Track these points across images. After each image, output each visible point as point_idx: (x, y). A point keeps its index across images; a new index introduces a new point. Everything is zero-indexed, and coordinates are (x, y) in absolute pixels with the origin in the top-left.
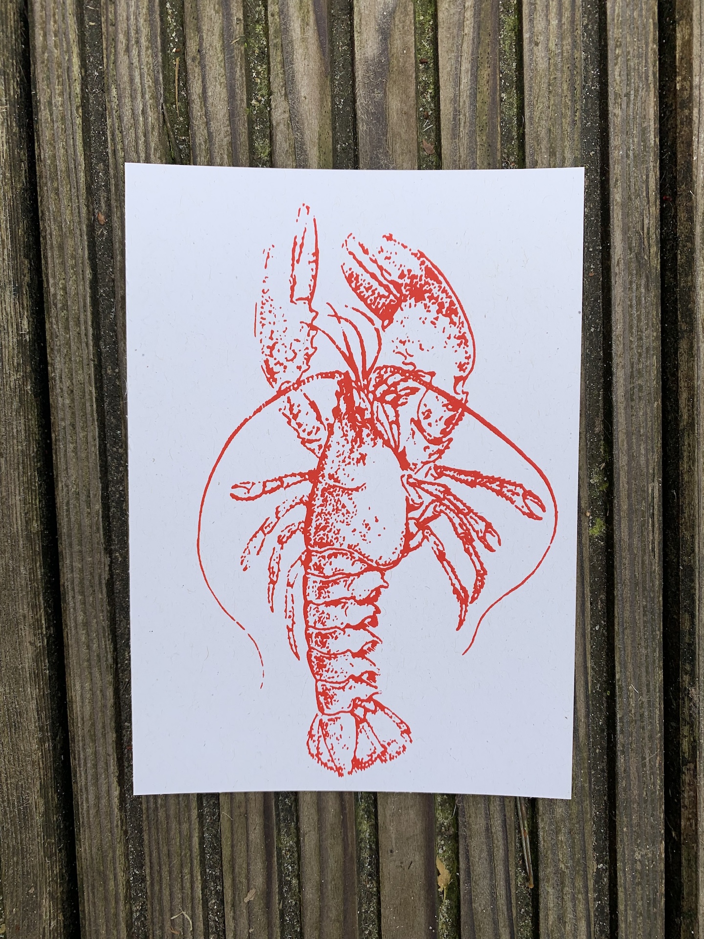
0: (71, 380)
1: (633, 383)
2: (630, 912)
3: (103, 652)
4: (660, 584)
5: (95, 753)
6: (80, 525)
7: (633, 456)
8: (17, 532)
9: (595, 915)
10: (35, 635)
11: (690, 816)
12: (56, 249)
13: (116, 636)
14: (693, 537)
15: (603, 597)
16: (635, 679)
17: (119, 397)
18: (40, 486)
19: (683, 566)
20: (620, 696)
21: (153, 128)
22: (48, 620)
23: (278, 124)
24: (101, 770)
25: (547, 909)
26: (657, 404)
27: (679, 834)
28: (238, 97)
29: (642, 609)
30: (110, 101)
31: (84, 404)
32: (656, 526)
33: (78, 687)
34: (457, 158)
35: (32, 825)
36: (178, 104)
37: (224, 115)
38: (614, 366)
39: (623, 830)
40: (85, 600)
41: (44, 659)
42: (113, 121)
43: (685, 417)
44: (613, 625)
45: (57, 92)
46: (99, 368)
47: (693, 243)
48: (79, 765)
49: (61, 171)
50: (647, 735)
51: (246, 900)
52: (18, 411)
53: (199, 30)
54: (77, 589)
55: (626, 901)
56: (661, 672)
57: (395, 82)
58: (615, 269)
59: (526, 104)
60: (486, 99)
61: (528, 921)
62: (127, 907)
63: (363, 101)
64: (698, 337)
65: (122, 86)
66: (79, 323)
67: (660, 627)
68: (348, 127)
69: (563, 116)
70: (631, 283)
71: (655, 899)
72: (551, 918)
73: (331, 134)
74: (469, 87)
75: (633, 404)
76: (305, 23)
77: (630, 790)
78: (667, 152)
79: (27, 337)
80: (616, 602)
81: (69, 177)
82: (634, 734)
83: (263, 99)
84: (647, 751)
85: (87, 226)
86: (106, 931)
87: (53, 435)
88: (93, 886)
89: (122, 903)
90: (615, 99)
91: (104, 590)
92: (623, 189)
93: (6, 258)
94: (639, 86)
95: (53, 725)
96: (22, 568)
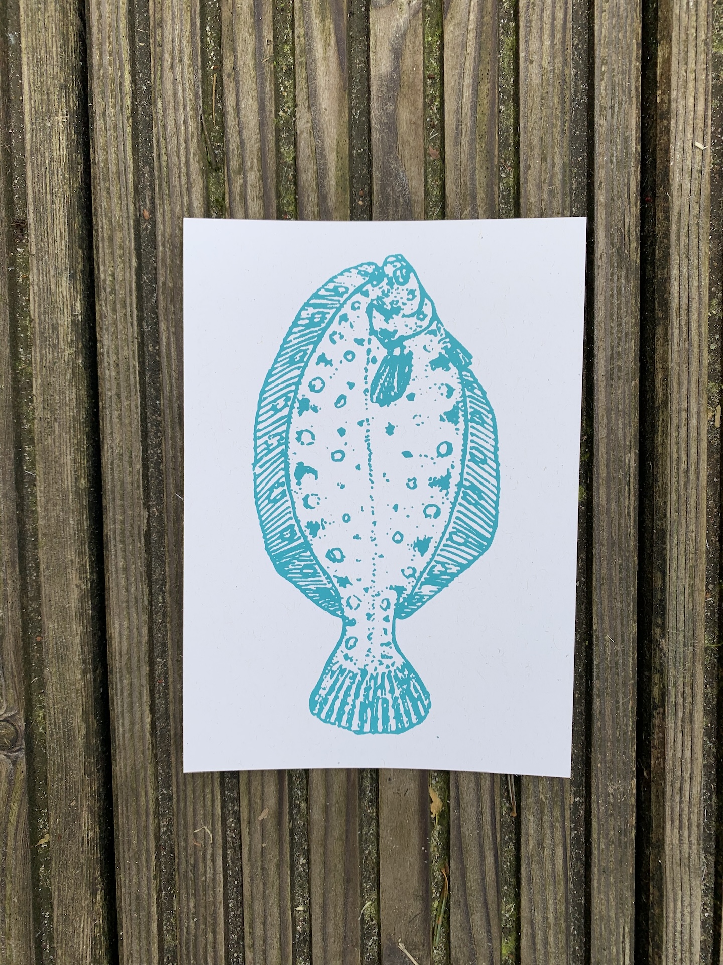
0: (117, 354)
1: (613, 364)
2: (602, 840)
3: (139, 596)
4: (635, 545)
5: (131, 684)
6: (123, 482)
7: (612, 429)
8: (68, 487)
9: (571, 844)
10: (81, 579)
11: (659, 755)
12: (106, 240)
13: (151, 581)
14: (665, 503)
16: (611, 630)
17: (159, 371)
18: (88, 448)
19: (656, 529)
20: (597, 645)
21: (193, 136)
22: (91, 567)
23: (302, 132)
24: (135, 699)
25: (527, 834)
26: (635, 383)
27: (649, 773)
28: (267, 109)
29: (617, 567)
30: (156, 112)
31: (128, 376)
32: (632, 492)
33: (117, 625)
34: (458, 163)
35: (74, 746)
36: (215, 114)
37: (255, 125)
38: (596, 348)
39: (598, 765)
40: (125, 548)
41: (88, 601)
42: (158, 129)
43: (660, 395)
44: (591, 582)
45: (111, 104)
46: (141, 345)
47: (669, 240)
48: (117, 694)
49: (113, 173)
50: (620, 681)
51: (260, 818)
52: (71, 382)
53: (234, 50)
54: (118, 538)
55: (599, 830)
56: (635, 625)
57: (405, 96)
58: (598, 263)
59: (521, 115)
60: (485, 111)
61: (512, 847)
62: (156, 821)
63: (376, 112)
64: (672, 324)
65: (166, 99)
66: (125, 306)
67: (634, 584)
68: (363, 135)
69: (553, 125)
70: (612, 274)
71: (625, 830)
72: (531, 844)
73: (348, 142)
74: (471, 100)
75: (612, 382)
76: (327, 44)
77: (604, 730)
78: (649, 157)
79: (80, 317)
80: (594, 560)
81: (119, 178)
82: (609, 680)
83: (289, 111)
84: (621, 695)
85: (134, 221)
86: (138, 841)
87: (101, 403)
88: (127, 800)
89: (151, 817)
90: (601, 111)
91: (143, 540)
92: (607, 191)
93: (63, 248)
94: (622, 100)
95: (94, 659)
96: (71, 519)
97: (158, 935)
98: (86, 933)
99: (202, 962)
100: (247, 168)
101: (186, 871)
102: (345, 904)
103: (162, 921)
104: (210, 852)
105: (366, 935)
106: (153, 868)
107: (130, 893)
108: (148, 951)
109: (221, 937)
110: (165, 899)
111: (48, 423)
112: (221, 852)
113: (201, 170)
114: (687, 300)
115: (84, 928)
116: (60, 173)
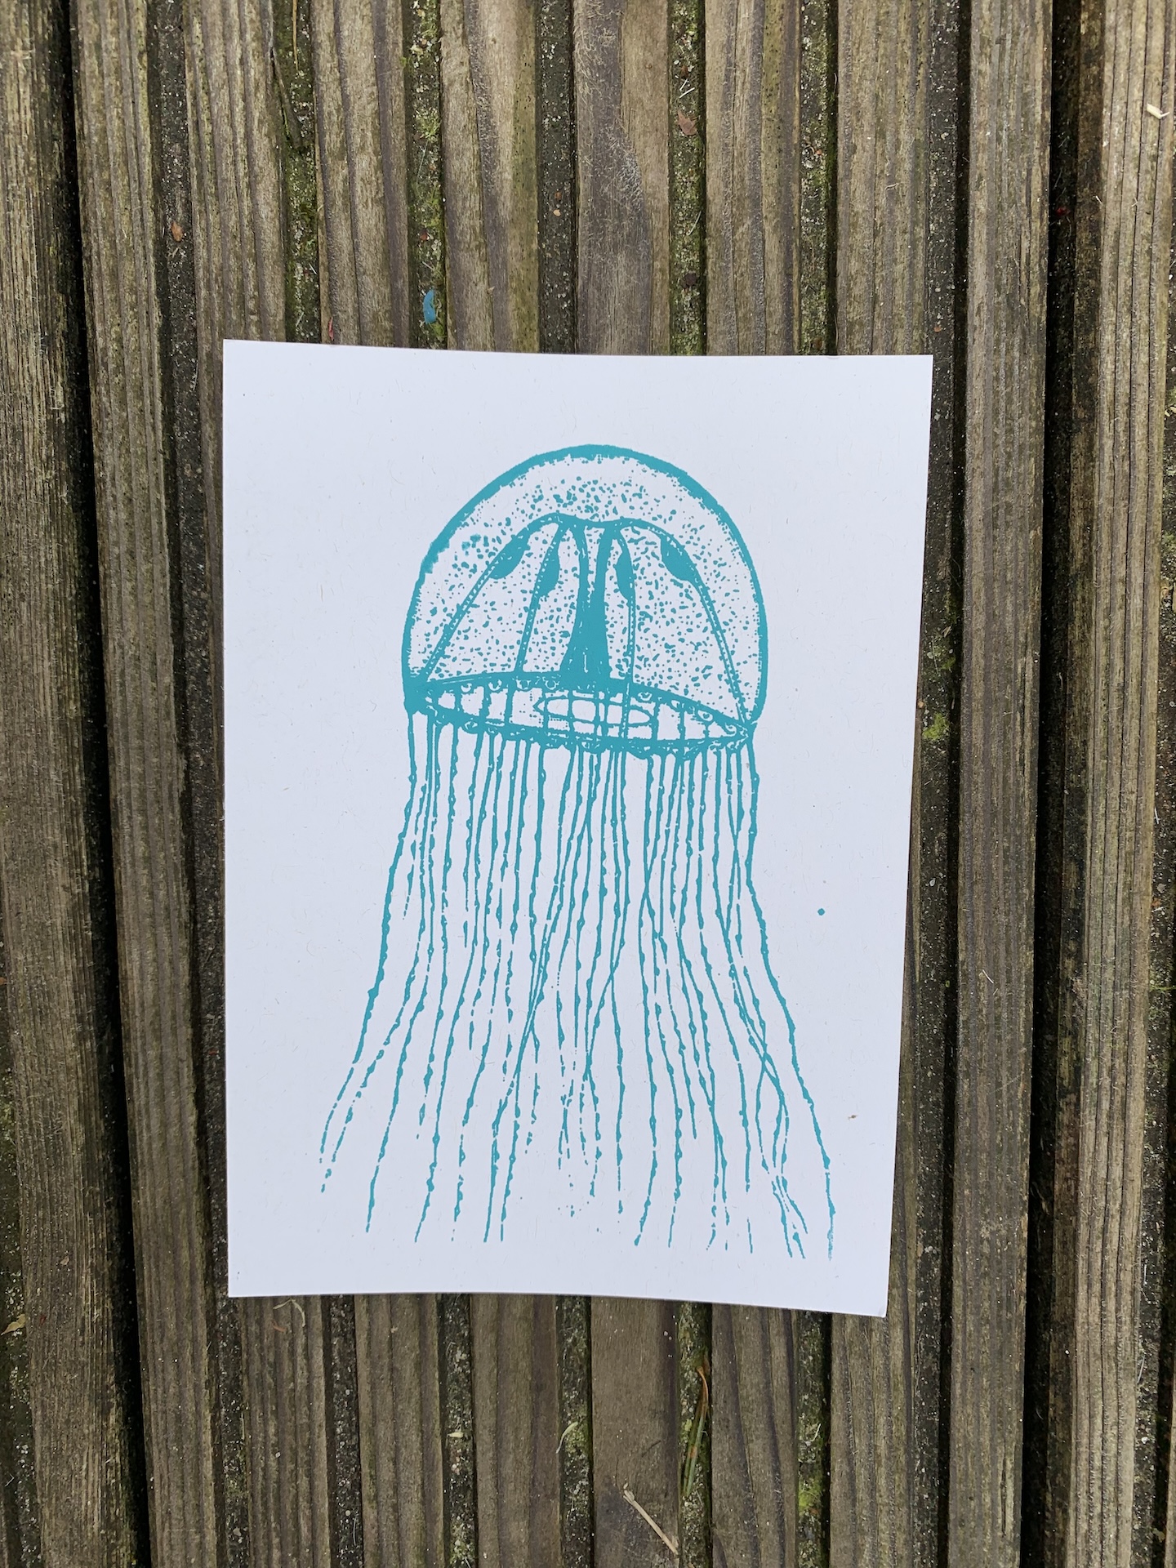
0: (130, 482)
1: (998, 500)
2: (970, 1318)
3: (174, 904)
4: (1031, 817)
5: (161, 1057)
6: (141, 708)
7: (994, 615)
8: (46, 715)
9: (917, 1323)
10: (71, 876)
11: (1068, 1175)
12: (106, 277)
13: (194, 881)
14: (1085, 743)
15: (942, 835)
16: (988, 963)
17: (202, 511)
18: (81, 648)
19: (1069, 789)
20: (965, 987)
21: (257, 88)
22: (90, 856)
23: (451, 83)
24: (168, 1083)
26: (1035, 534)
27: (1051, 1204)
28: (390, 40)
29: (1001, 853)
30: (191, 44)
31: (149, 520)
32: (1028, 724)
33: (135, 956)
34: (729, 141)
35: (66, 1163)
36: (297, 50)
37: (368, 68)
38: (968, 472)
39: (964, 1193)
40: (147, 823)
41: (85, 914)
42: (195, 75)
43: (1079, 556)
44: (956, 878)
45: (110, 28)
46: (172, 465)
47: (1098, 281)
48: (137, 1073)
49: (115, 154)
50: (1004, 1049)
52: (47, 530)
54: (135, 805)
55: (964, 1300)
56: (1030, 954)
57: (635, 18)
58: (974, 320)
59: (840, 54)
60: (777, 46)
62: (209, 1290)
63: (584, 47)
64: (1102, 430)
65: (209, 20)
66: (142, 394)
67: (1030, 882)
68: (561, 89)
69: (898, 73)
70: (998, 342)
71: (1009, 1299)
72: (850, 1325)
73: (534, 101)
74: (752, 25)
75: (996, 533)
77: (976, 1132)
78: (1066, 135)
79: (63, 416)
80: (961, 841)
81: (126, 163)
82: (985, 1047)
83: (429, 45)
84: (1004, 1073)
85: (155, 243)
86: (177, 1325)
87: (101, 569)
88: (157, 1258)
89: (200, 1284)
90: (981, 47)
91: (177, 809)
92: (990, 192)
93: (30, 290)
94: (1019, 28)
95: (98, 1016)
96: (52, 772)
97: (215, 1481)
98: (91, 1479)
99: (290, 1525)
100: (354, 148)
101: (261, 1375)
102: (534, 1428)
103: (221, 1458)
104: (301, 1341)
105: (568, 1478)
106: (204, 1368)
107: (165, 1412)
108: (199, 1507)
109: (322, 1484)
110: (226, 1421)
111: (9, 602)
112: (320, 1341)
113: (273, 150)
114: (1128, 387)
115: (87, 1470)
116: (21, 153)
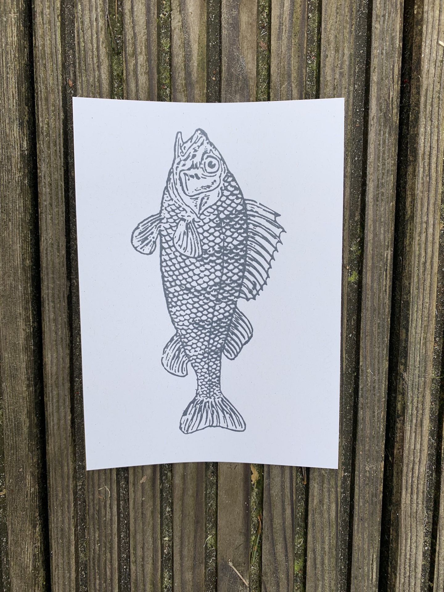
0: (51, 178)
1: (379, 191)
2: (361, 500)
3: (64, 336)
4: (389, 311)
5: (58, 394)
6: (53, 262)
7: (376, 234)
8: (18, 265)
9: (341, 502)
10: (26, 325)
11: (400, 447)
12: (43, 100)
13: (72, 328)
14: (410, 284)
15: (355, 317)
16: (371, 366)
18: (31, 240)
19: (403, 301)
20: (362, 375)
21: (102, 29)
22: (33, 318)
23: (175, 29)
24: (61, 404)
25: (313, 495)
26: (393, 204)
27: (393, 459)
28: (152, 12)
29: (377, 325)
30: (77, 13)
31: (57, 192)
32: (388, 276)
33: (49, 356)
34: (280, 52)
35: (22, 433)
36: (117, 15)
37: (144, 22)
38: (368, 180)
39: (360, 453)
40: (55, 306)
41: (31, 340)
42: (78, 24)
43: (409, 212)
44: (360, 334)
45: (47, 6)
46: (67, 171)
47: (419, 108)
48: (49, 400)
49: (48, 54)
50: (376, 399)
51: (141, 482)
52: (19, 195)
54: (50, 299)
55: (359, 494)
56: (387, 363)
57: (245, 5)
58: (371, 122)
59: (323, 20)
60: (299, 16)
61: (303, 503)
62: (74, 482)
63: (225, 16)
64: (419, 165)
65: (84, 3)
66: (56, 145)
67: (387, 336)
68: (216, 32)
69: (344, 27)
70: (380, 131)
71: (376, 494)
72: (315, 502)
73: (206, 36)
74: (289, 9)
75: (378, 203)
77: (365, 430)
78: (408, 52)
79: (26, 152)
80: (362, 320)
81: (52, 57)
82: (369, 398)
83: (167, 14)
84: (376, 408)
85: (62, 87)
86: (62, 494)
87: (39, 210)
88: (55, 469)
89: (71, 479)
90: (376, 18)
91: (66, 301)
92: (379, 73)
93: (15, 104)
94: (391, 11)
95: (35, 378)
96: (20, 286)
97: (75, 554)
98: (29, 552)
99: (103, 571)
100: (138, 52)
101: (93, 514)
102: (195, 537)
103: (78, 545)
104: (108, 502)
105: (208, 556)
106: (72, 511)
107: (57, 527)
108: (69, 563)
109: (115, 556)
110: (80, 531)
111: (5, 222)
112: (116, 503)
113: (107, 53)
114: (429, 149)
115: (28, 548)
116: (12, 53)
